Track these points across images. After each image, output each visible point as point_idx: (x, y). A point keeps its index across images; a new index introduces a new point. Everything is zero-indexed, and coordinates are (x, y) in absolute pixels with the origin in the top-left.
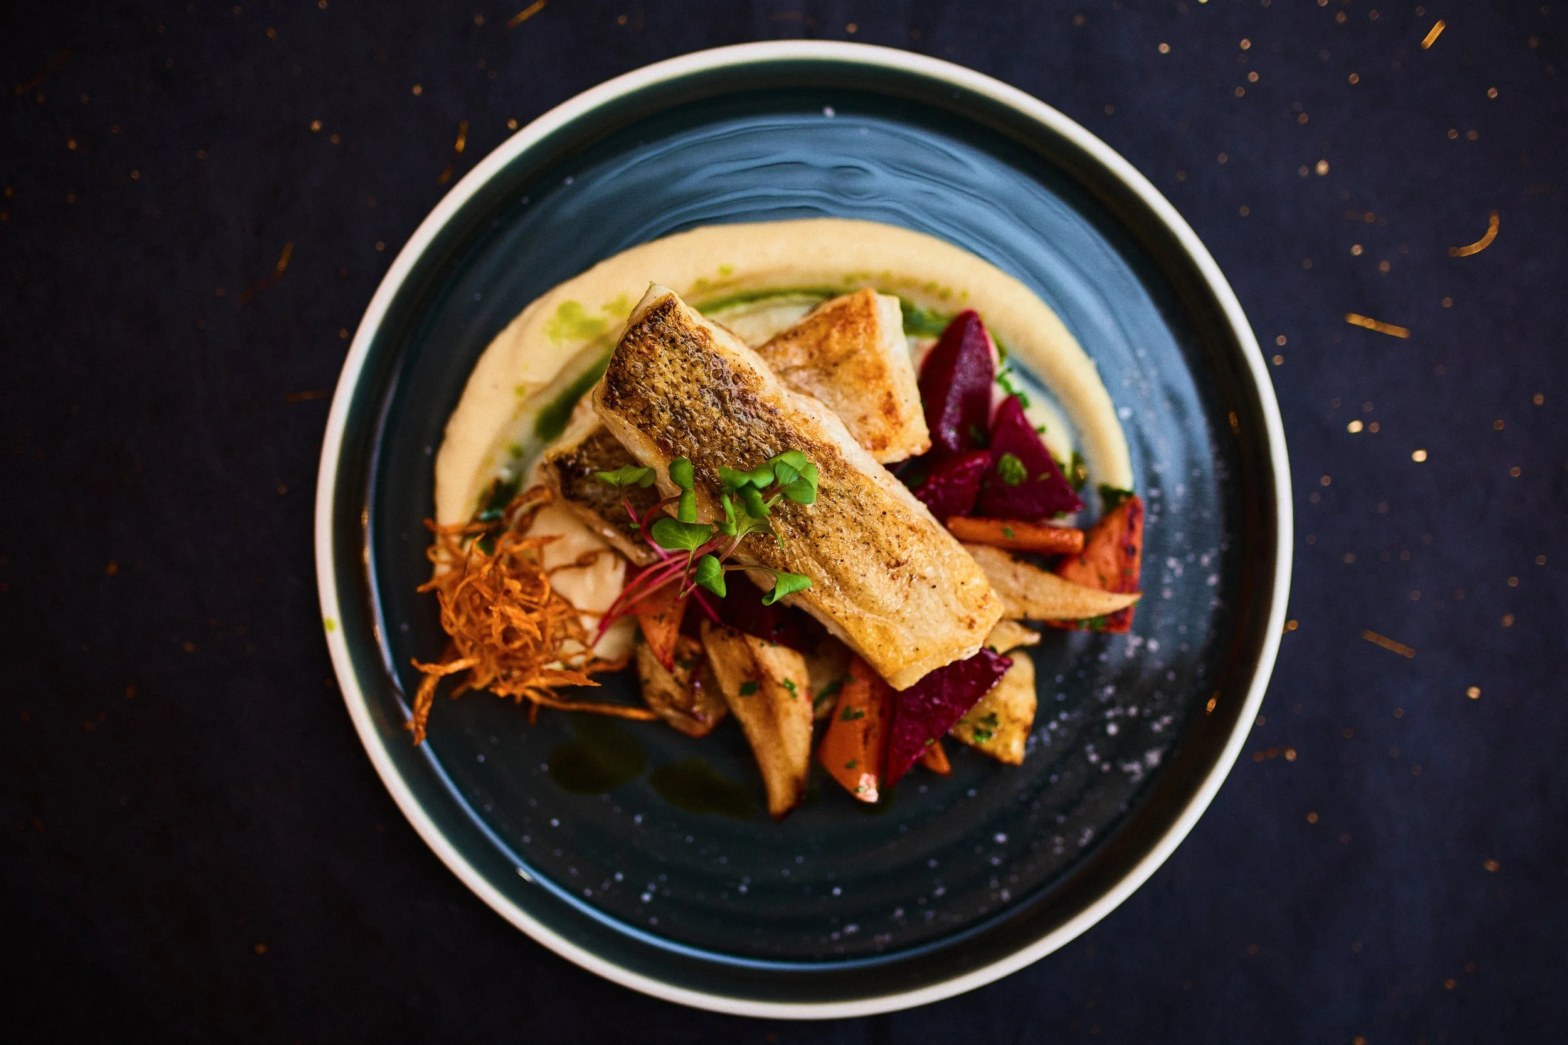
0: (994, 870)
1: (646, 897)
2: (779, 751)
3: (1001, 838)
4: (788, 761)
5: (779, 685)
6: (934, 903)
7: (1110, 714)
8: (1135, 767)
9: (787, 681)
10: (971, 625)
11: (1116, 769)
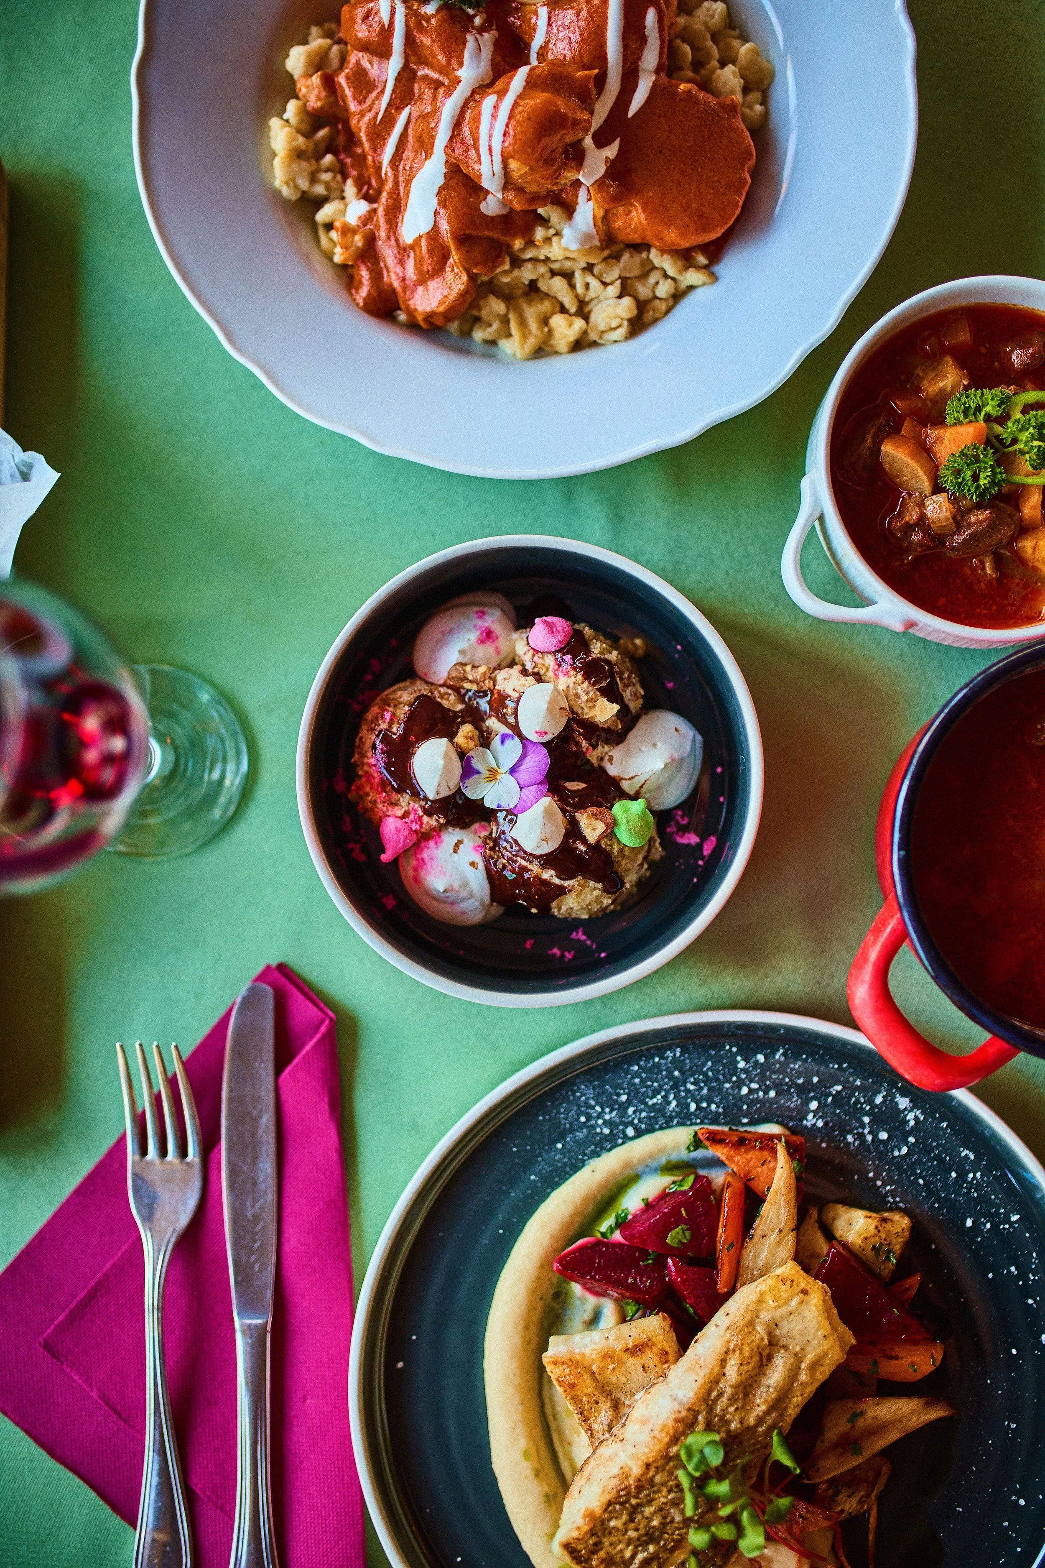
0: (995, 1226)
1: (1022, 1502)
2: (904, 1420)
3: (969, 1223)
4: (912, 1412)
5: (853, 1427)
6: (1023, 1275)
7: (869, 1138)
8: (910, 1116)
9: (849, 1421)
10: (805, 1292)
11: (913, 1131)
